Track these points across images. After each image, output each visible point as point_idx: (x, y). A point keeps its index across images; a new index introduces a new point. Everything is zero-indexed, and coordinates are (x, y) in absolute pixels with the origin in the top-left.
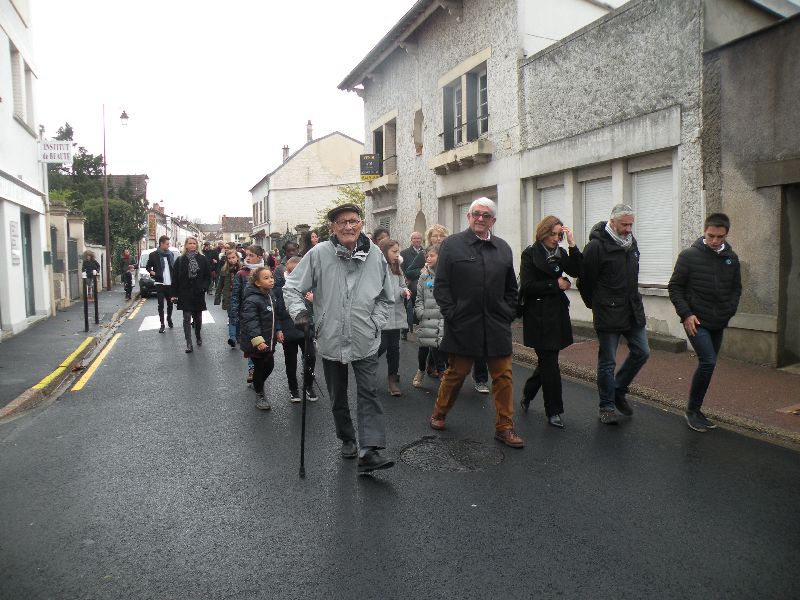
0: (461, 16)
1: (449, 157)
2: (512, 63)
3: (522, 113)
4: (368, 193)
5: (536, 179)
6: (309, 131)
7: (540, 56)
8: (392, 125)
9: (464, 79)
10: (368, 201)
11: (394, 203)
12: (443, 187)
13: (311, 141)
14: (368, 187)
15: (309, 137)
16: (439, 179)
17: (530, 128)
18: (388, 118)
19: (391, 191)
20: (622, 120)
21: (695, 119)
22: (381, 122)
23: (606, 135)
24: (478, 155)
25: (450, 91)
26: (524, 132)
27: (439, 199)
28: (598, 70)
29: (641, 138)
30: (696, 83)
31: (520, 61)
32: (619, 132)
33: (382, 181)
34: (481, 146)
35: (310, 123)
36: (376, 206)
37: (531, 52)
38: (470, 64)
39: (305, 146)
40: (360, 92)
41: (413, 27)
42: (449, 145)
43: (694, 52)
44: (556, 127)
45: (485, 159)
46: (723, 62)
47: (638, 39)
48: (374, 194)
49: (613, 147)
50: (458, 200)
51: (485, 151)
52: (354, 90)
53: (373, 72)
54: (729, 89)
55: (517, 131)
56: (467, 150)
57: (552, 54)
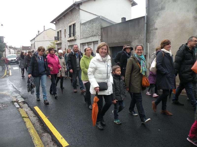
0: (72, 14)
1: (70, 39)
2: (79, 24)
3: (80, 33)
4: (56, 44)
5: (83, 44)
6: (44, 28)
7: (83, 24)
8: (61, 31)
9: (72, 25)
10: (56, 45)
11: (61, 46)
12: (69, 44)
13: (44, 30)
14: (56, 43)
15: (44, 29)
16: (68, 42)
17: (81, 35)
18: (60, 30)
19: (60, 44)
20: (92, 36)
21: (100, 37)
22: (59, 30)
23: (91, 38)
24: (74, 39)
25: (70, 27)
26: (81, 36)
27: (69, 46)
28: (90, 28)
29: (94, 39)
30: (100, 32)
31: (80, 24)
32: (92, 38)
33: (58, 42)
34: (74, 38)
35: (44, 26)
36: (58, 46)
37: (82, 23)
38: (73, 23)
39: (44, 31)
40: (55, 24)
41: (64, 14)
42: (70, 36)
43: (100, 28)
44: (85, 36)
45: (75, 40)
46: (102, 30)
47: (94, 24)
48: (57, 44)
49: (92, 40)
50: (72, 46)
51: (75, 38)
52: (53, 23)
53: (57, 21)
54: (103, 34)
55: (80, 36)
56: (72, 38)
57: (84, 24)
